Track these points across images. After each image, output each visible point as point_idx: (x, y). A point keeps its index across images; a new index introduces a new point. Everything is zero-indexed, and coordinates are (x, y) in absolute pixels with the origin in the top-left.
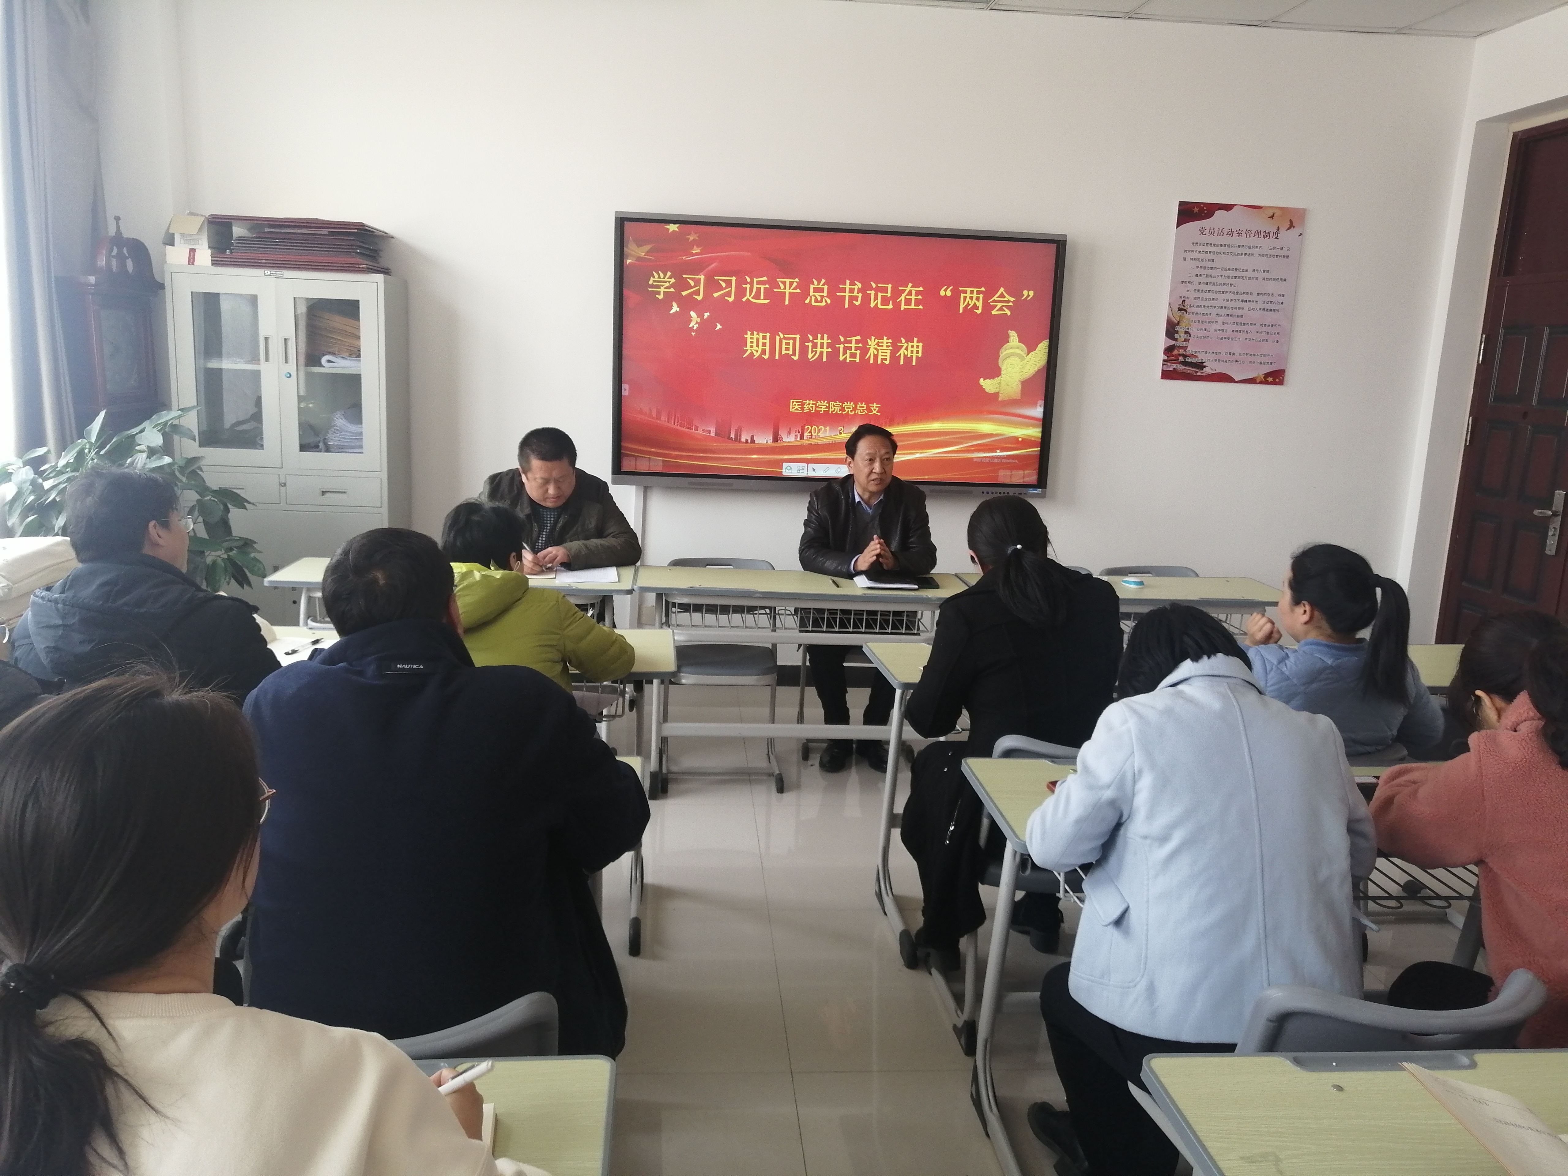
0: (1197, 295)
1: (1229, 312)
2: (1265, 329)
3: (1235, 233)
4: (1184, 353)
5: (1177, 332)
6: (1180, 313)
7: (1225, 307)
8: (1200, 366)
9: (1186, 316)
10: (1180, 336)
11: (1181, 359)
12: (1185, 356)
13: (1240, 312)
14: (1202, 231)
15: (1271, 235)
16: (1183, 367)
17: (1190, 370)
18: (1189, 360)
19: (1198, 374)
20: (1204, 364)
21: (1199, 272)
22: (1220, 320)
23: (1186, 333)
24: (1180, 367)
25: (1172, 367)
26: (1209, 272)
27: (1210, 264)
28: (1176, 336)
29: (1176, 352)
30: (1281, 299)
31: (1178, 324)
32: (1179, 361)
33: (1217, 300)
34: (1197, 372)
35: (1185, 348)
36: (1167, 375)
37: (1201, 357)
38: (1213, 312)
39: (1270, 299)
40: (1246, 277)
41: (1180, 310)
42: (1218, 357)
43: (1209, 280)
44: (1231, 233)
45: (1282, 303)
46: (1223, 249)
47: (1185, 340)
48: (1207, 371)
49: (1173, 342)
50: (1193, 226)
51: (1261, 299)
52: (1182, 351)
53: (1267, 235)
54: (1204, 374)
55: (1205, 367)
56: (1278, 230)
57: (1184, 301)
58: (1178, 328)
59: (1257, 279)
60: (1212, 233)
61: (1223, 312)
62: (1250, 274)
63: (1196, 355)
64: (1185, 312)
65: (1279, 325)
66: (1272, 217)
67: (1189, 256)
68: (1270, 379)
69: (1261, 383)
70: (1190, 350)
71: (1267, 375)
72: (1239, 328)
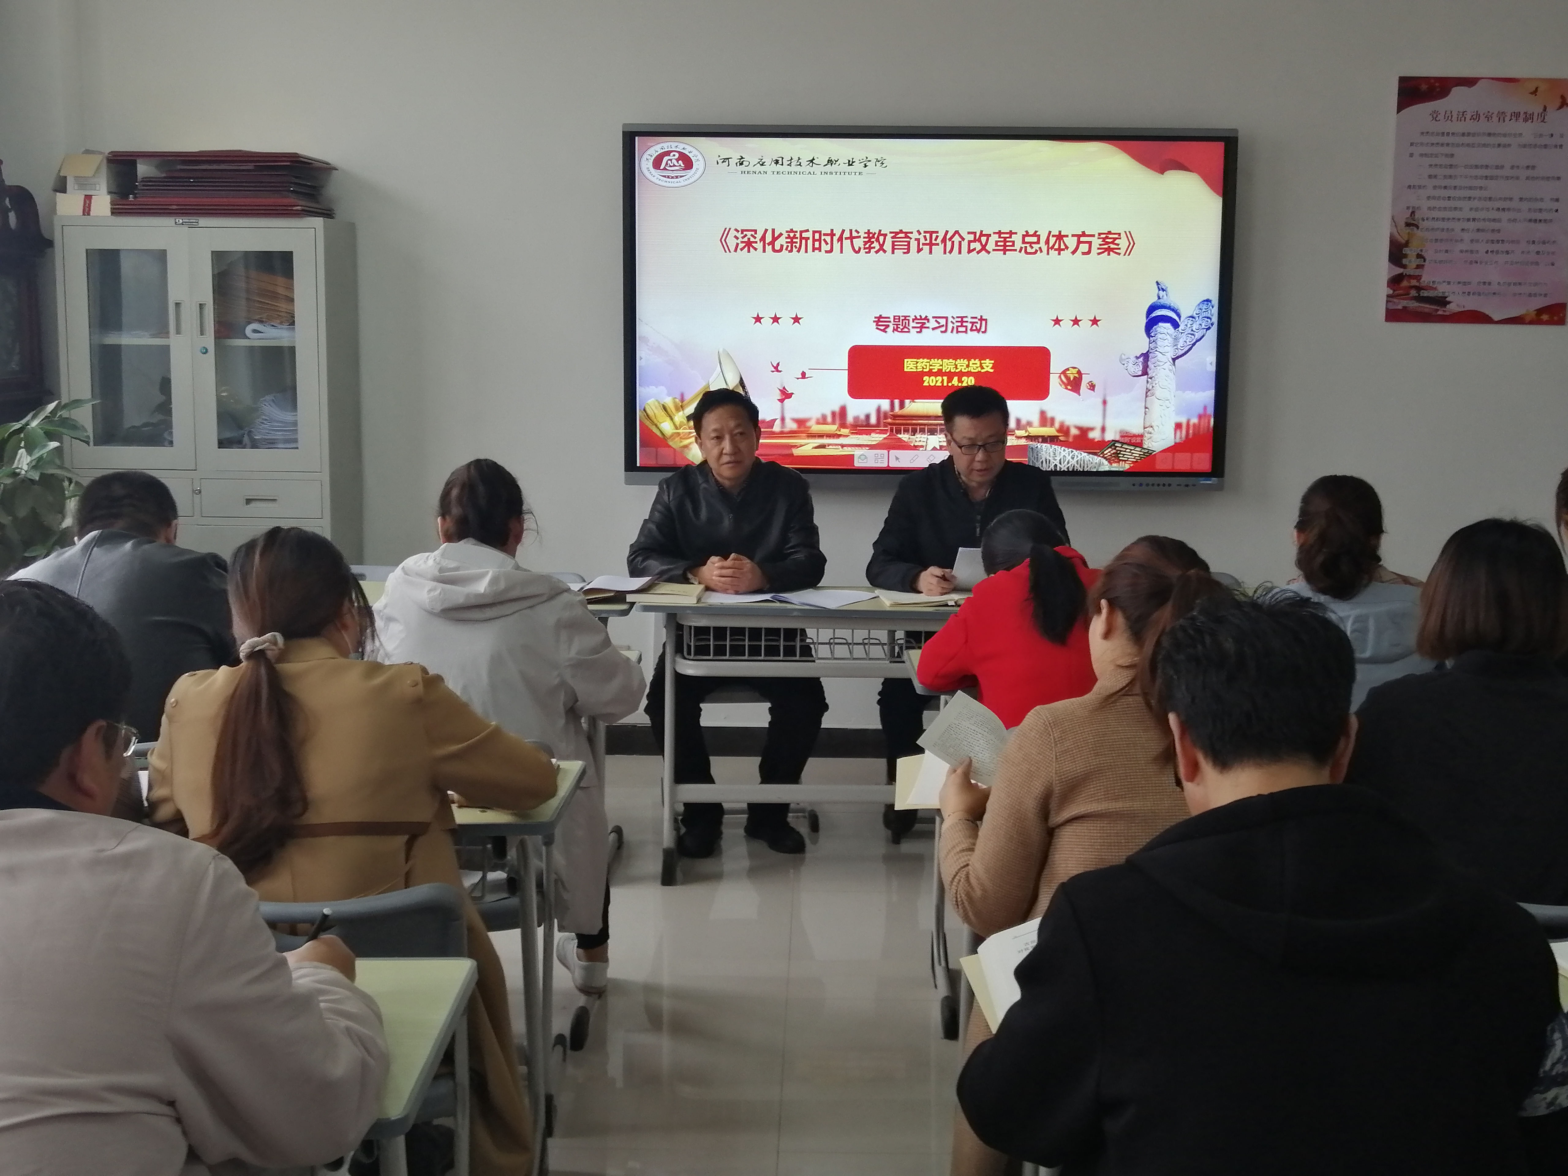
0: (1433, 203)
1: (1480, 225)
2: (1532, 248)
3: (1482, 117)
4: (1417, 284)
5: (1405, 256)
6: (1408, 230)
7: (1474, 220)
8: (1442, 301)
9: (1418, 233)
10: (1411, 261)
11: (1413, 293)
12: (1418, 289)
13: (1496, 226)
14: (1435, 116)
15: (1535, 117)
16: (1416, 304)
17: (1427, 307)
18: (1425, 294)
19: (1440, 313)
20: (1447, 299)
21: (1433, 171)
22: (1467, 236)
23: (1419, 256)
24: (1413, 305)
25: (1400, 304)
26: (1449, 172)
27: (1449, 161)
28: (1405, 261)
29: (1405, 283)
30: (1555, 205)
31: (1407, 244)
32: (1411, 295)
33: (1461, 209)
34: (1438, 310)
35: (1418, 278)
36: (1393, 316)
37: (1442, 289)
38: (1458, 226)
39: (1540, 205)
40: (1502, 177)
41: (1408, 225)
42: (1467, 289)
43: (1448, 182)
44: (1476, 117)
45: (1557, 211)
46: (1467, 140)
47: (1419, 267)
48: (1453, 308)
49: (1399, 271)
50: (1421, 111)
51: (1525, 206)
52: (1414, 282)
53: (1528, 117)
54: (1447, 313)
55: (1449, 303)
56: (1545, 109)
57: (1413, 213)
58: (1406, 251)
59: (1518, 178)
60: (1449, 117)
61: (1471, 225)
62: (1507, 172)
63: (1435, 286)
64: (1415, 229)
65: (1554, 242)
66: (1535, 92)
67: (1417, 150)
68: (1545, 317)
69: (1531, 323)
70: (1426, 279)
71: (1540, 311)
72: (1496, 247)
